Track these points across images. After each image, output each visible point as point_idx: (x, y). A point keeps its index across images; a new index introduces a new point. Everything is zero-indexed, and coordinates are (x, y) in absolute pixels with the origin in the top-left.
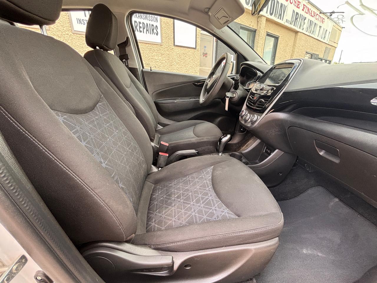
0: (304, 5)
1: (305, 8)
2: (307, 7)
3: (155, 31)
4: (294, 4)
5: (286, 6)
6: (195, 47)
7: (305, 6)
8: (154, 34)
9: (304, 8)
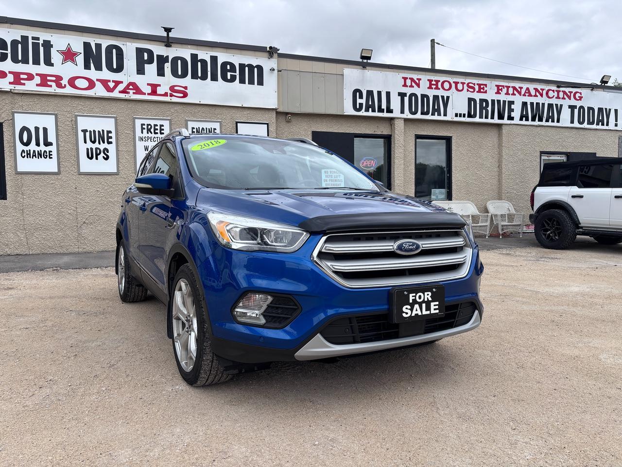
0: (498, 86)
1: (505, 90)
2: (508, 87)
4: (468, 90)
5: (448, 98)
7: (500, 88)
9: (498, 90)
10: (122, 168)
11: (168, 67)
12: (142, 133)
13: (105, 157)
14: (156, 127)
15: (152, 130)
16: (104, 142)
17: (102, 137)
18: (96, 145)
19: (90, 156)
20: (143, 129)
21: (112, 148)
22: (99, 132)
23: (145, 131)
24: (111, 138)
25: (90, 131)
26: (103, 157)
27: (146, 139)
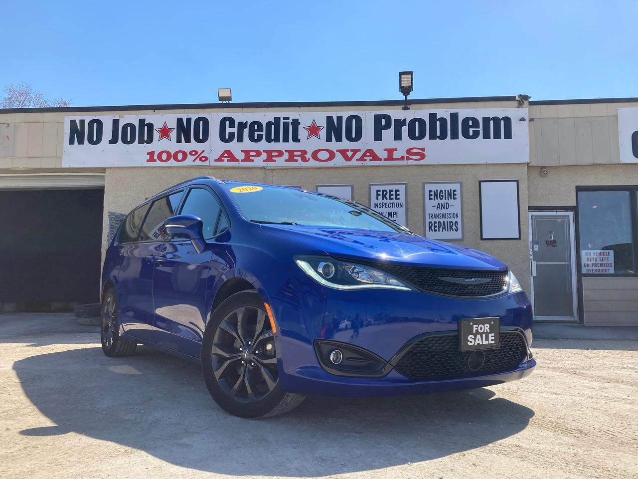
3: (454, 227)
6: (518, 237)
8: (453, 230)
11: (405, 130)
12: (377, 199)
14: (392, 193)
15: (388, 196)
20: (378, 195)
23: (380, 197)
27: (382, 205)
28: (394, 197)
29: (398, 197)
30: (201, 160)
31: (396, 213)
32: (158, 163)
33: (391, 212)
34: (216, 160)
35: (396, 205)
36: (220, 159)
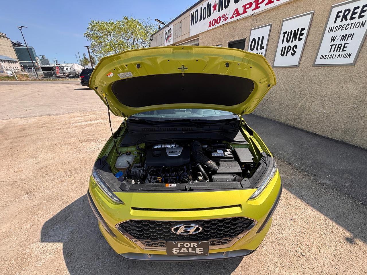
10: (303, 62)
12: (335, 22)
13: (293, 53)
14: (356, 11)
15: (349, 17)
16: (295, 40)
17: (296, 35)
18: (290, 44)
19: (282, 54)
20: (338, 16)
21: (300, 44)
22: (295, 31)
23: (339, 19)
24: (303, 34)
25: (289, 32)
26: (292, 53)
27: (337, 29)
28: (357, 16)
29: (362, 14)
30: (225, 20)
31: (352, 35)
32: (212, 27)
33: (346, 35)
34: (231, 18)
35: (355, 26)
36: (232, 17)
